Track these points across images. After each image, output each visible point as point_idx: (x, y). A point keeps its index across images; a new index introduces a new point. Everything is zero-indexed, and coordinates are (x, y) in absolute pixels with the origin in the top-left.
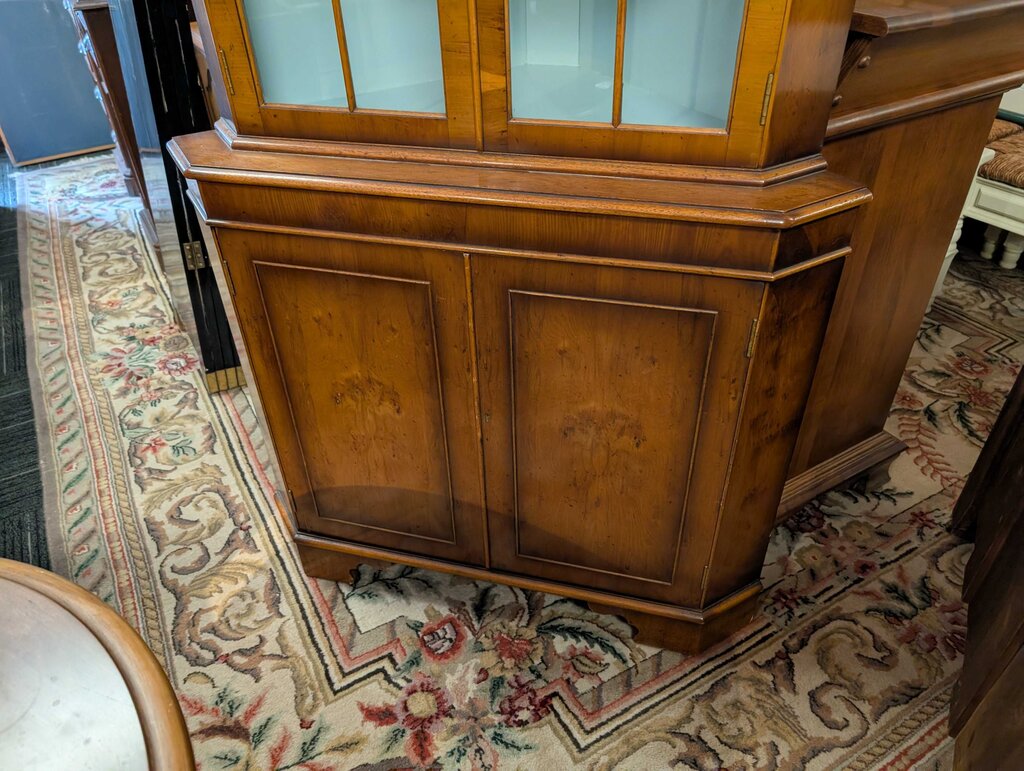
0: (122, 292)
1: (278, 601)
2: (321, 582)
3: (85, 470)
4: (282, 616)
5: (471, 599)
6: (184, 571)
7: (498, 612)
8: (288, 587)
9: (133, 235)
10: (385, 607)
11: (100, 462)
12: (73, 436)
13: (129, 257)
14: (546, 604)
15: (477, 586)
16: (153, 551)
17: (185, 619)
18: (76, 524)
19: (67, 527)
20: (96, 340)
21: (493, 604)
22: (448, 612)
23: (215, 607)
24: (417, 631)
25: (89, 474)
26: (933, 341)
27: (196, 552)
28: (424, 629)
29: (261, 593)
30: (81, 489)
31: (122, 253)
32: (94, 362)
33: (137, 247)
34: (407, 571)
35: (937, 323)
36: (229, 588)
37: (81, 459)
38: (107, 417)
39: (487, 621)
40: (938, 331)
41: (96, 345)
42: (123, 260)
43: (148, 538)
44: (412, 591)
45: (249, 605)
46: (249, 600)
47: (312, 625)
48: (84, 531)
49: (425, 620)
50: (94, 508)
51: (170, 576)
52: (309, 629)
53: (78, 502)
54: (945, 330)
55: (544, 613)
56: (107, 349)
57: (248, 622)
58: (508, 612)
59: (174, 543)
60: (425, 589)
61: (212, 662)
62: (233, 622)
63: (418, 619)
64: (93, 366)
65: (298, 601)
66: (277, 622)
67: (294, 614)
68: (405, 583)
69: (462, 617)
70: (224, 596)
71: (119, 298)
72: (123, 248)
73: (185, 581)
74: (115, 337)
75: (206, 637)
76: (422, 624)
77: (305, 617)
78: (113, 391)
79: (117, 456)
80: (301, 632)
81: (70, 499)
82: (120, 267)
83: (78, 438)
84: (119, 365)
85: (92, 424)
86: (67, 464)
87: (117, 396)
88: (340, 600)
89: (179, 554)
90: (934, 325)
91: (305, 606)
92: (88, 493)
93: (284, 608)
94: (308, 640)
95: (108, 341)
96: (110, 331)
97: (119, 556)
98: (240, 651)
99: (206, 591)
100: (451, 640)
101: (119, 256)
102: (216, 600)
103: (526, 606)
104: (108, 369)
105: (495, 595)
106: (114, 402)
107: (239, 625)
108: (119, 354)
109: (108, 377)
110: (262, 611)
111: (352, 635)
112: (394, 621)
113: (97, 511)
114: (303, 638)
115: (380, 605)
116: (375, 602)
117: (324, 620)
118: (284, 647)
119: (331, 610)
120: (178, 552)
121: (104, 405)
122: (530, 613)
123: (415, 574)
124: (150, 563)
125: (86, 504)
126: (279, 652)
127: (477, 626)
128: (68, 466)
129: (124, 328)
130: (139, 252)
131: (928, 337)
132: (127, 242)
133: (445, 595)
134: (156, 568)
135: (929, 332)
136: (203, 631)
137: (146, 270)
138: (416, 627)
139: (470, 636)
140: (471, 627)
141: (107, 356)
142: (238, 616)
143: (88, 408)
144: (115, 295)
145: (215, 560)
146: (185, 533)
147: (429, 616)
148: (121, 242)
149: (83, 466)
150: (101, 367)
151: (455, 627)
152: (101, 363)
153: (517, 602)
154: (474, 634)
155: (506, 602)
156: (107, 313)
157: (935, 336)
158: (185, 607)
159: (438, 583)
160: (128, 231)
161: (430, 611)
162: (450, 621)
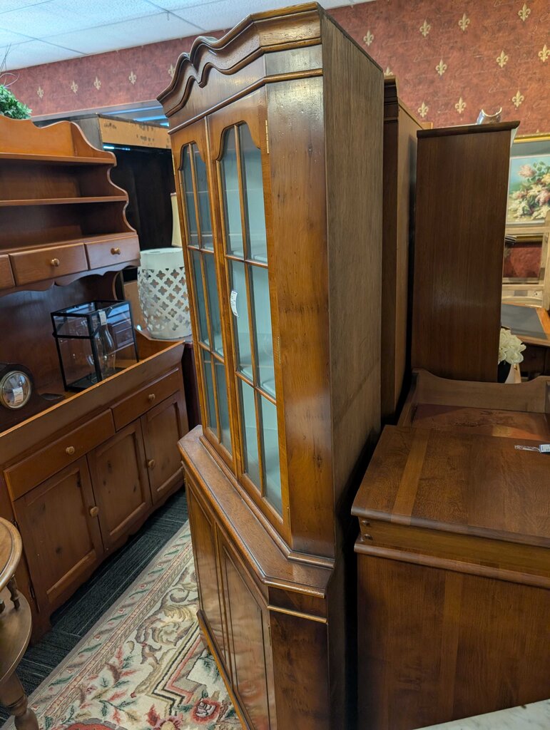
1: (181, 638)
2: (201, 643)
4: (175, 645)
6: (173, 599)
8: (190, 635)
10: (205, 676)
16: (174, 583)
17: (153, 619)
18: (169, 554)
19: (166, 553)
22: (221, 701)
23: (164, 622)
24: (202, 697)
27: (183, 594)
28: (205, 699)
29: (181, 629)
36: (176, 619)
39: (229, 721)
43: (179, 576)
45: (173, 631)
46: (175, 629)
47: (178, 659)
48: (168, 559)
49: (210, 696)
51: (168, 597)
52: (176, 659)
53: (178, 545)
57: (164, 638)
59: (183, 585)
61: (140, 643)
62: (162, 633)
63: (209, 692)
65: (186, 644)
66: (172, 646)
67: (179, 648)
69: (222, 709)
70: (172, 620)
73: (169, 603)
75: (150, 631)
76: (207, 696)
77: (180, 653)
80: (172, 659)
88: (197, 657)
89: (179, 591)
91: (186, 648)
93: (180, 642)
94: (171, 663)
97: (165, 576)
98: (151, 646)
99: (170, 613)
100: (207, 713)
102: (167, 620)
107: (162, 636)
110: (173, 638)
111: (183, 676)
112: (201, 685)
113: (179, 553)
114: (170, 661)
115: (206, 673)
116: (206, 670)
117: (183, 661)
118: (162, 658)
119: (191, 658)
120: (180, 590)
124: (169, 587)
125: (179, 548)
126: (158, 659)
127: (222, 719)
134: (167, 591)
136: (151, 628)
138: (204, 695)
139: (215, 721)
140: (220, 717)
142: (166, 633)
145: (186, 602)
146: (190, 584)
147: (213, 696)
151: (216, 710)
154: (217, 721)
158: (157, 614)
161: (216, 694)
162: (217, 706)
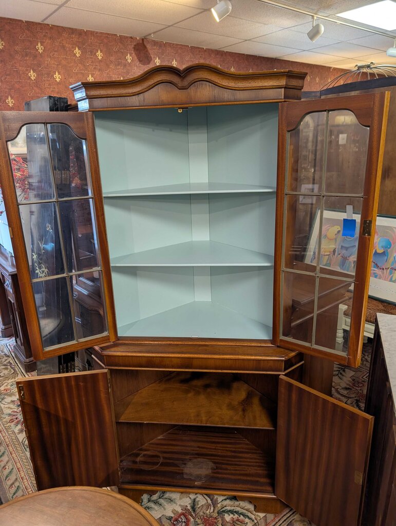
0: (10, 384)
3: (13, 469)
5: (189, 504)
7: (201, 508)
9: (8, 356)
10: (155, 512)
11: (18, 465)
12: (3, 454)
13: (9, 367)
14: (219, 502)
15: (190, 498)
18: (14, 494)
19: (11, 495)
20: (3, 408)
21: (198, 504)
22: (181, 511)
24: (170, 520)
25: (14, 470)
26: (343, 375)
28: (173, 519)
30: (13, 478)
31: (5, 365)
32: (4, 418)
33: (11, 362)
34: (161, 496)
35: (343, 368)
37: (9, 464)
38: (17, 443)
39: (197, 512)
40: (344, 371)
41: (4, 410)
42: (7, 369)
44: (165, 503)
49: (173, 515)
50: (21, 486)
53: (13, 483)
54: (346, 370)
55: (219, 505)
56: (9, 411)
58: (205, 507)
60: (170, 502)
63: (169, 515)
64: (4, 420)
68: (161, 501)
69: (187, 512)
71: (9, 387)
72: (5, 363)
74: (12, 406)
76: (172, 517)
78: (16, 430)
79: (25, 461)
81: (9, 483)
82: (6, 372)
83: (6, 454)
84: (17, 419)
85: (10, 447)
86: (3, 467)
87: (19, 433)
90: (342, 369)
92: (16, 479)
95: (9, 408)
96: (9, 403)
100: (185, 522)
101: (4, 367)
103: (211, 504)
104: (12, 421)
105: (198, 501)
106: (18, 436)
108: (15, 414)
109: (12, 425)
112: (160, 517)
113: (22, 487)
115: (153, 511)
116: (151, 510)
121: (14, 438)
122: (213, 506)
123: (165, 497)
125: (17, 484)
127: (194, 515)
128: (4, 468)
129: (15, 401)
130: (13, 364)
131: (341, 374)
132: (6, 360)
133: (178, 504)
135: (341, 371)
137: (18, 372)
138: (170, 519)
139: (192, 520)
140: (192, 516)
141: (10, 415)
143: (7, 440)
144: (7, 386)
147: (174, 514)
148: (3, 360)
149: (11, 467)
150: (8, 420)
151: (185, 516)
152: (8, 418)
153: (208, 502)
154: (193, 518)
155: (203, 503)
156: (5, 394)
157: (343, 373)
159: (174, 499)
160: (5, 355)
161: (174, 511)
162: (183, 514)
